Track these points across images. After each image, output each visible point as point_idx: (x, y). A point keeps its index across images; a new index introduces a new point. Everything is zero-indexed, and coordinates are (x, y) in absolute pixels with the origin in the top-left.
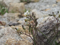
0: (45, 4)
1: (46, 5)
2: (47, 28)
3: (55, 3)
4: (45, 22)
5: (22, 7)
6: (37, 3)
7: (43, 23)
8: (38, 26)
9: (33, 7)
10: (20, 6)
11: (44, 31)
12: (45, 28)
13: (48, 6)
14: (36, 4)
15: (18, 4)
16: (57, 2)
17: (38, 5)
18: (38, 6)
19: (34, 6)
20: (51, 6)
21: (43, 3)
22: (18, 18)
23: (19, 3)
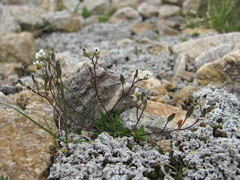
0: (97, 37)
1: (100, 41)
2: (81, 83)
3: (129, 34)
4: (78, 71)
5: (27, 46)
6: (73, 34)
7: (73, 74)
8: (63, 79)
9: (60, 45)
10: (21, 41)
11: (76, 89)
12: (78, 84)
13: (105, 44)
14: (72, 38)
15: (14, 35)
16: (133, 34)
17: (76, 39)
18: (76, 43)
19: (65, 44)
20: (115, 44)
21: (90, 35)
22: (15, 77)
23: (17, 31)
